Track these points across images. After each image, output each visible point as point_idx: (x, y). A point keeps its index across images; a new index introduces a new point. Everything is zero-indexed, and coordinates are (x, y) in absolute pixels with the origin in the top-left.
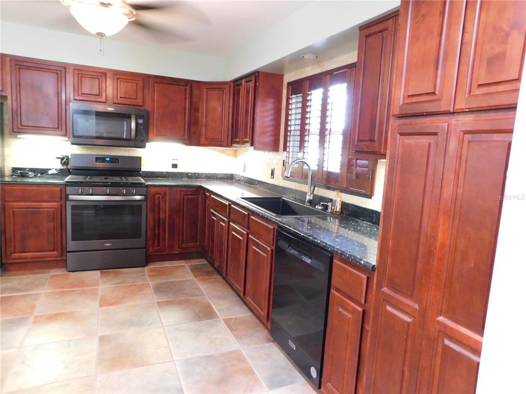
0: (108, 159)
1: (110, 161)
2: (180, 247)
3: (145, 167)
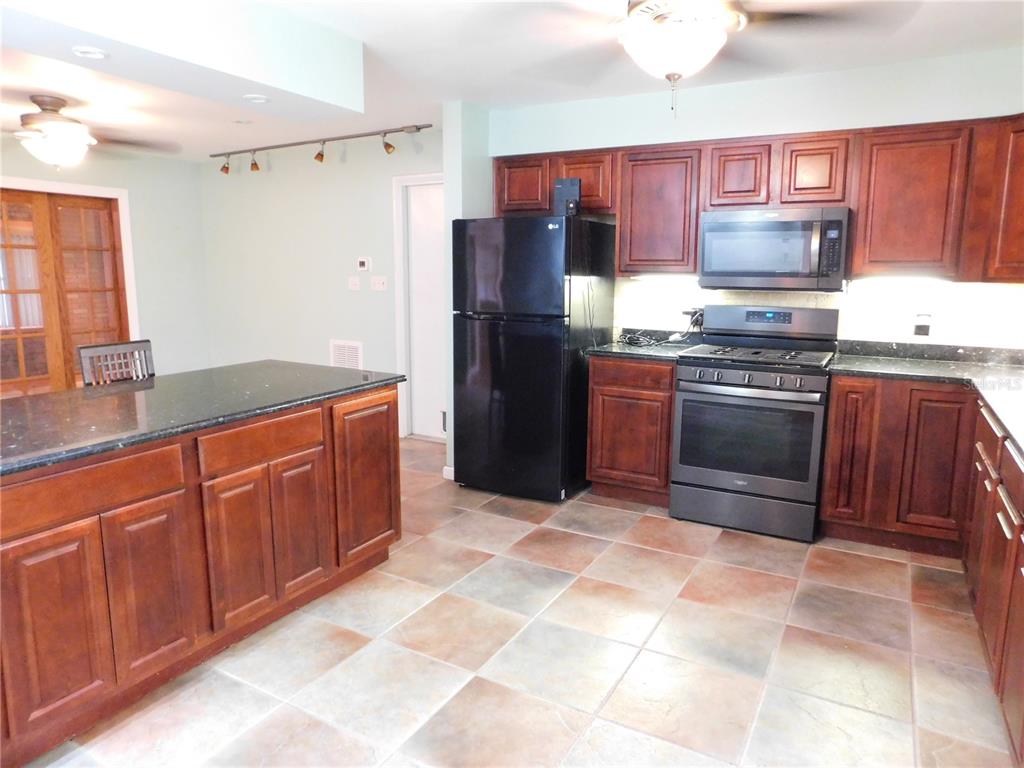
0: (771, 315)
1: (773, 318)
2: (902, 519)
3: (845, 332)
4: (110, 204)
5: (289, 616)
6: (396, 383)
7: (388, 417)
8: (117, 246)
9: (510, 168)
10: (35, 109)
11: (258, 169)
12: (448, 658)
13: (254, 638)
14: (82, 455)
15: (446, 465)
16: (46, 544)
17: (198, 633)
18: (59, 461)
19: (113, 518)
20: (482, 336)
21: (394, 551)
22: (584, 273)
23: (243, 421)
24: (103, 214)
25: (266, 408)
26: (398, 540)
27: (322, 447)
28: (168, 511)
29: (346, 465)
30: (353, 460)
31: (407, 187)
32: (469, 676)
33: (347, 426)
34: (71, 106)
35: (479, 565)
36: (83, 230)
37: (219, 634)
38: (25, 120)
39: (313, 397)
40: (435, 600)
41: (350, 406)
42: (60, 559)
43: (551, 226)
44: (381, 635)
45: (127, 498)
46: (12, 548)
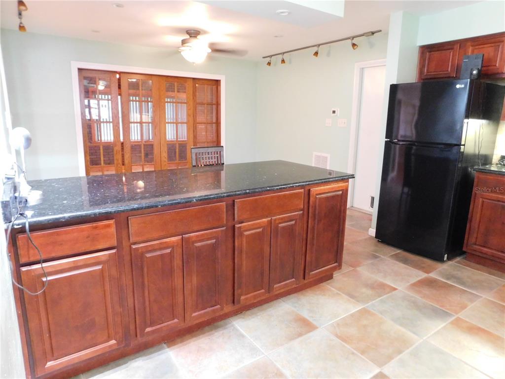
4: (217, 82)
5: (275, 302)
6: (348, 179)
7: (341, 199)
8: (219, 103)
9: (430, 52)
10: (188, 37)
11: (284, 62)
12: (363, 353)
13: (256, 310)
14: (176, 204)
15: (371, 227)
16: (156, 247)
17: (226, 304)
18: (164, 205)
19: (189, 238)
20: (400, 154)
21: (336, 275)
22: (479, 118)
23: (260, 193)
24: (214, 87)
25: (273, 187)
26: (339, 269)
27: (302, 212)
28: (217, 238)
29: (315, 224)
30: (319, 221)
31: (363, 68)
32: (377, 371)
33: (317, 201)
34: (202, 34)
35: (386, 294)
36: (205, 95)
37: (237, 307)
38: (184, 42)
39: (300, 183)
40: (358, 311)
41: (320, 190)
42: (162, 255)
43: (458, 86)
44: (324, 326)
45: (196, 228)
46: (141, 247)
